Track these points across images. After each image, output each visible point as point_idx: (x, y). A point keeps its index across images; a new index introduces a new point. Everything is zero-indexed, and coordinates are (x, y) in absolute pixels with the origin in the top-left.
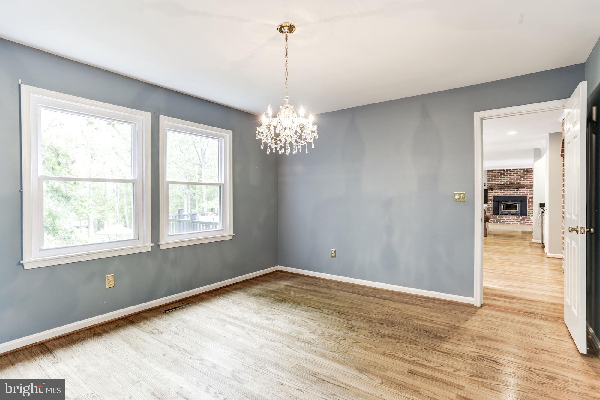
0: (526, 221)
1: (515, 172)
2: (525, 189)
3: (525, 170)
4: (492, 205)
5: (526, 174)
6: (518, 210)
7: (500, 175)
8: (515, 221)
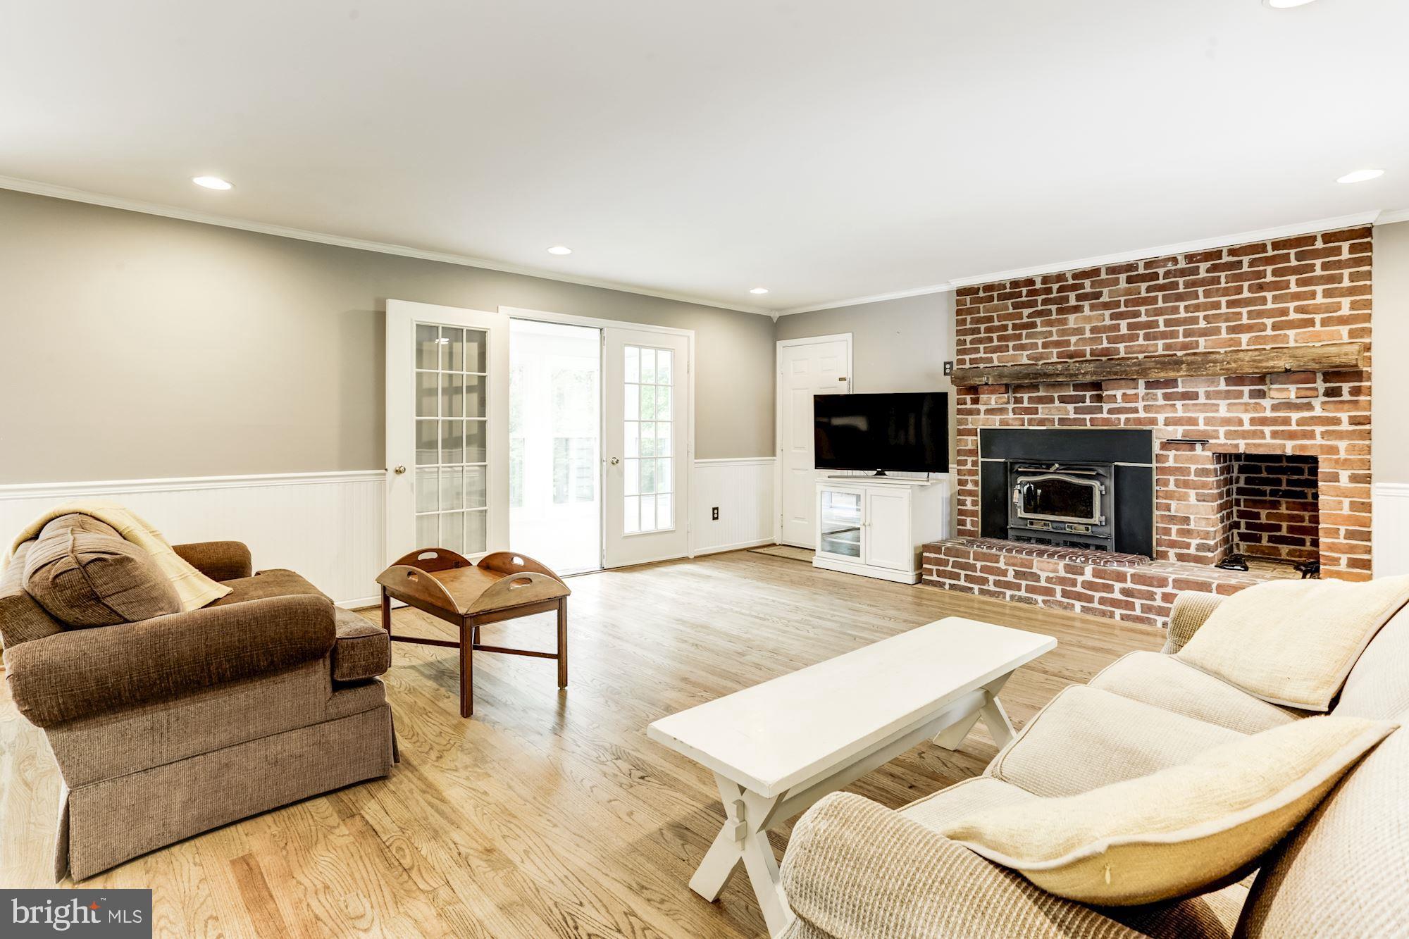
0: (1117, 595)
1: (1088, 289)
2: (1141, 390)
3: (1141, 271)
4: (976, 483)
5: (1144, 294)
6: (1097, 518)
7: (1011, 310)
8: (1058, 589)
